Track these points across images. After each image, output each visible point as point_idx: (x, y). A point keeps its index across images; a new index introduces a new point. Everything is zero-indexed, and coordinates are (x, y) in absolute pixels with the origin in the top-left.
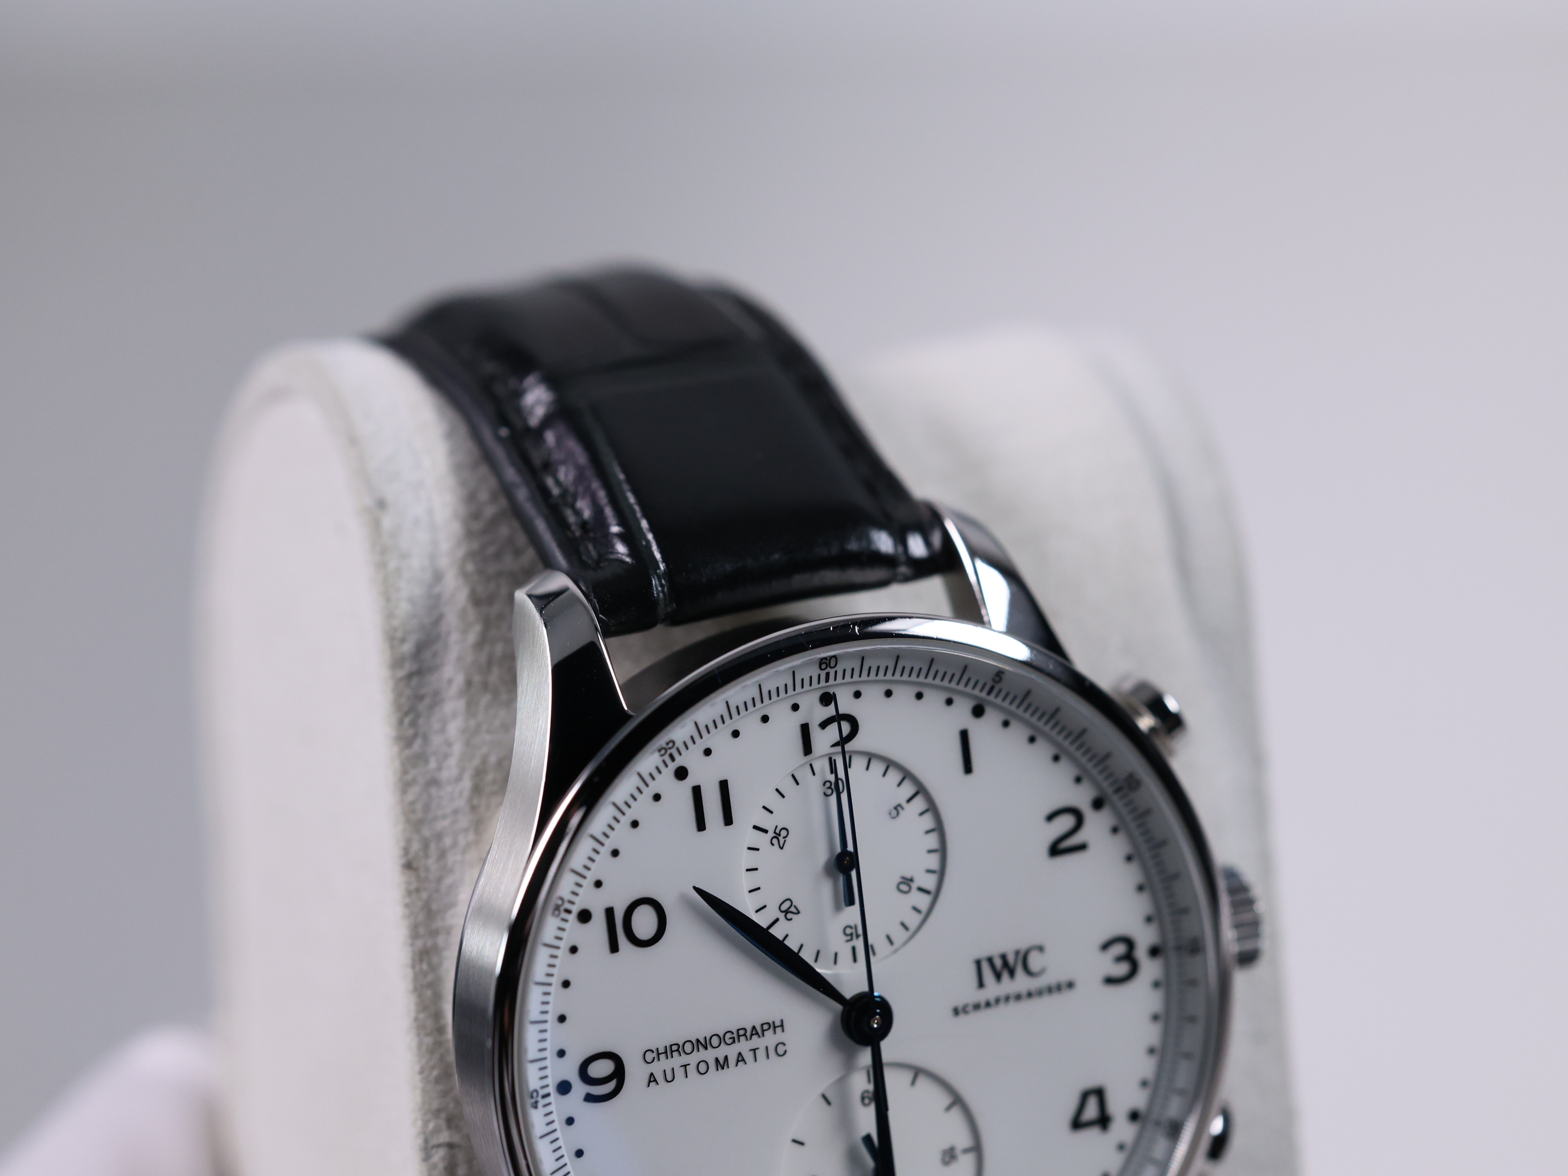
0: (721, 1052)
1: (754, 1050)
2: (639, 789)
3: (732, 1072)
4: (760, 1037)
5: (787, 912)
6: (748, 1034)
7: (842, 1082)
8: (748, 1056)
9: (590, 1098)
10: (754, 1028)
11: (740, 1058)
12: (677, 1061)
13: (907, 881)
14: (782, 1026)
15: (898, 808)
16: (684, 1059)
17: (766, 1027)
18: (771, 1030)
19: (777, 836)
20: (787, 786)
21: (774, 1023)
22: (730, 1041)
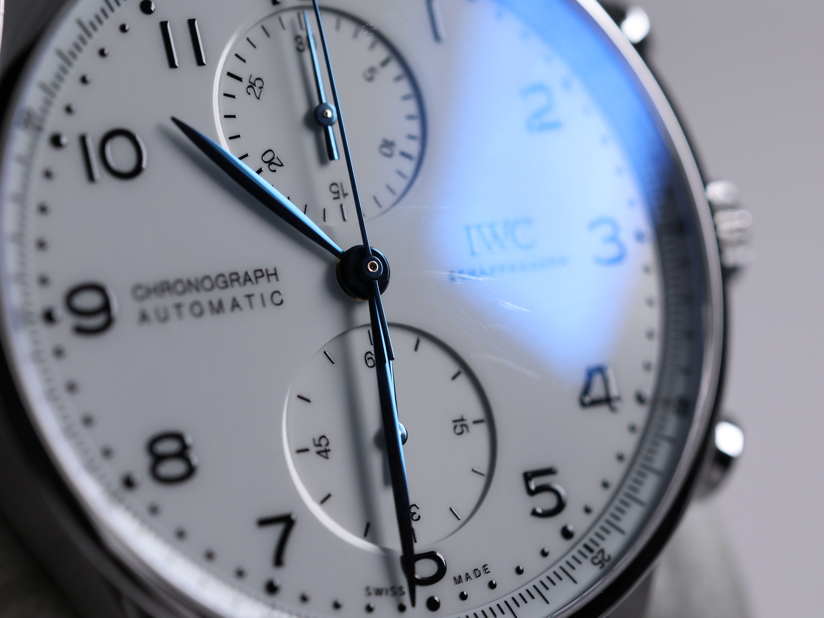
0: (216, 295)
1: (249, 296)
2: (103, 11)
3: (228, 317)
4: (253, 283)
5: (270, 163)
6: (242, 280)
7: (343, 337)
8: (243, 302)
9: (80, 331)
10: (246, 273)
11: (235, 305)
12: (169, 300)
13: (388, 144)
14: (275, 274)
15: (372, 70)
16: (176, 299)
17: (259, 274)
18: (265, 278)
19: (252, 85)
20: (257, 36)
21: (267, 270)
22: (223, 285)
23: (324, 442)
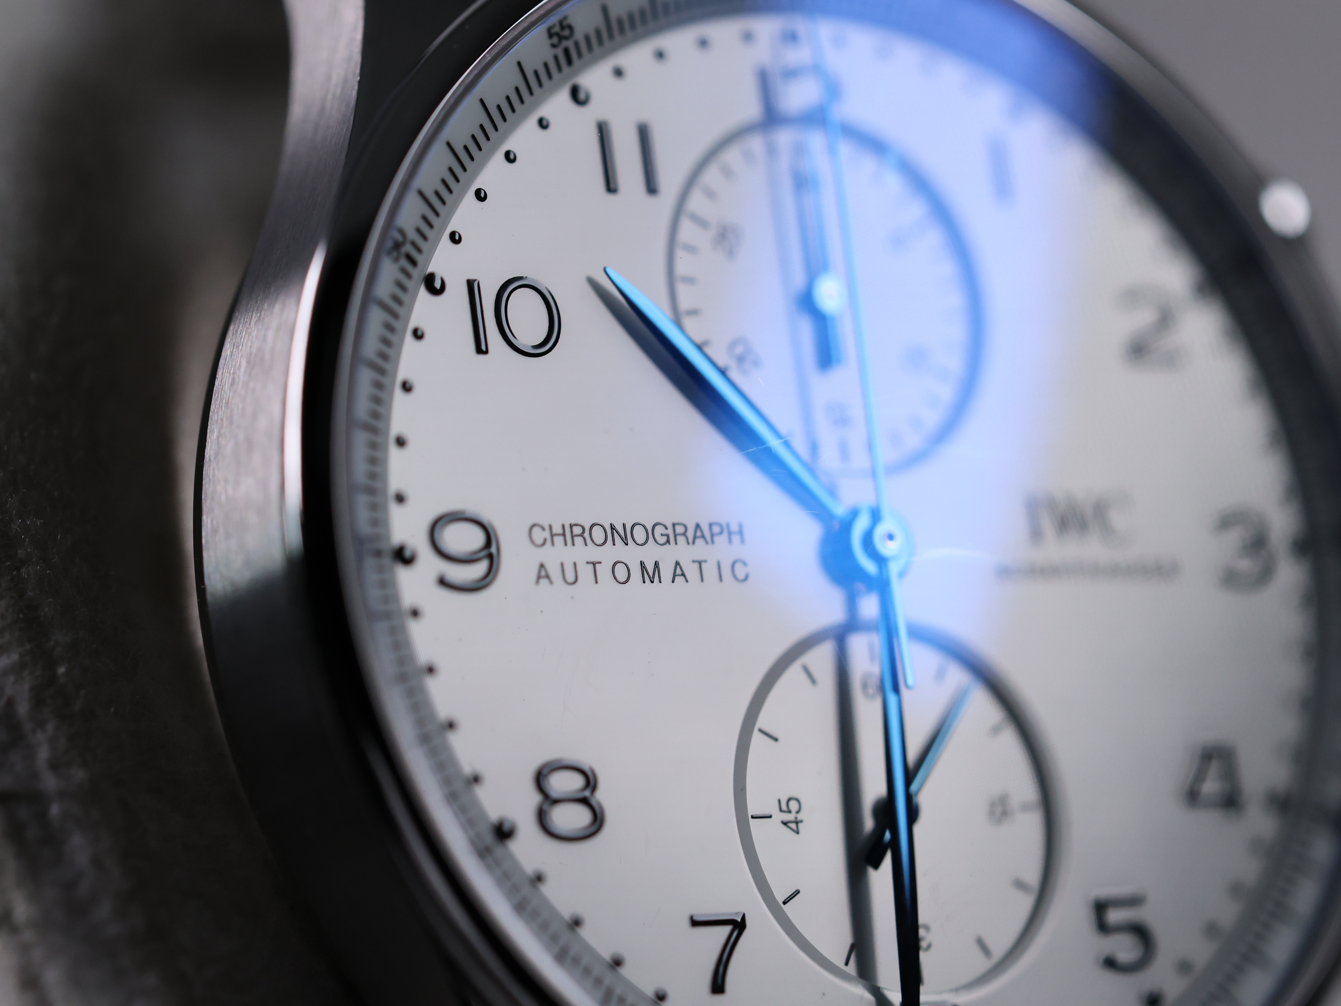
0: (650, 554)
1: (700, 563)
3: (664, 588)
4: (707, 542)
5: (740, 359)
6: (690, 534)
8: (691, 571)
9: (445, 583)
10: (699, 526)
11: (678, 572)
12: (581, 553)
13: (918, 355)
14: (741, 533)
16: (593, 553)
17: (716, 529)
18: (725, 536)
21: (728, 525)
22: (663, 540)
23: (794, 806)
